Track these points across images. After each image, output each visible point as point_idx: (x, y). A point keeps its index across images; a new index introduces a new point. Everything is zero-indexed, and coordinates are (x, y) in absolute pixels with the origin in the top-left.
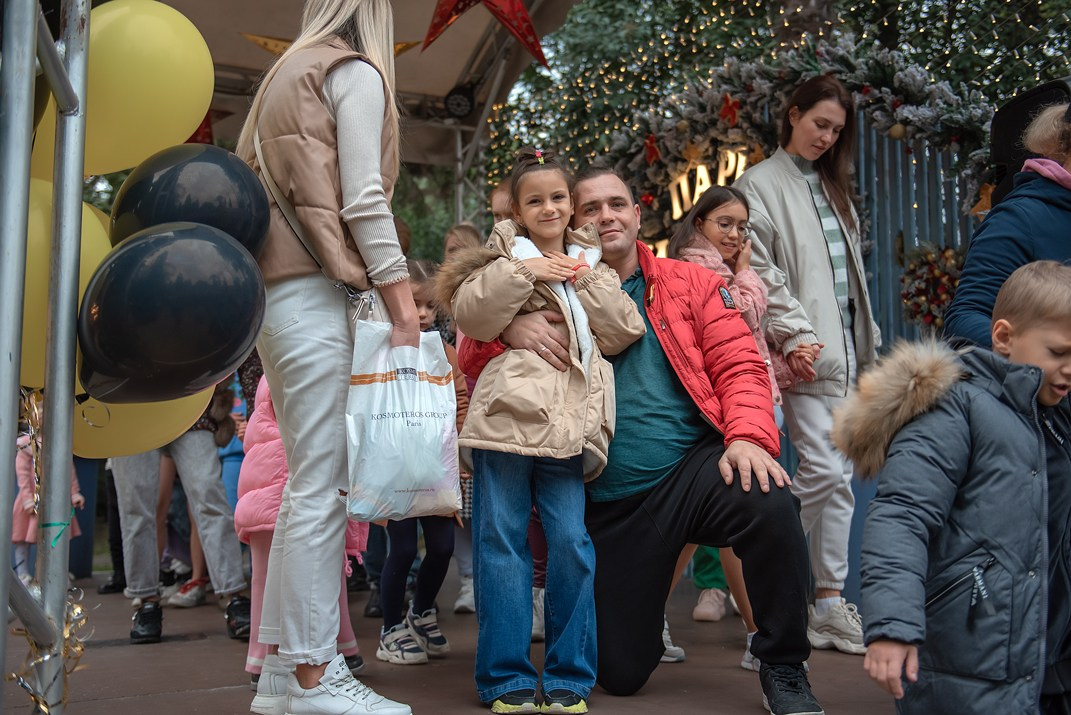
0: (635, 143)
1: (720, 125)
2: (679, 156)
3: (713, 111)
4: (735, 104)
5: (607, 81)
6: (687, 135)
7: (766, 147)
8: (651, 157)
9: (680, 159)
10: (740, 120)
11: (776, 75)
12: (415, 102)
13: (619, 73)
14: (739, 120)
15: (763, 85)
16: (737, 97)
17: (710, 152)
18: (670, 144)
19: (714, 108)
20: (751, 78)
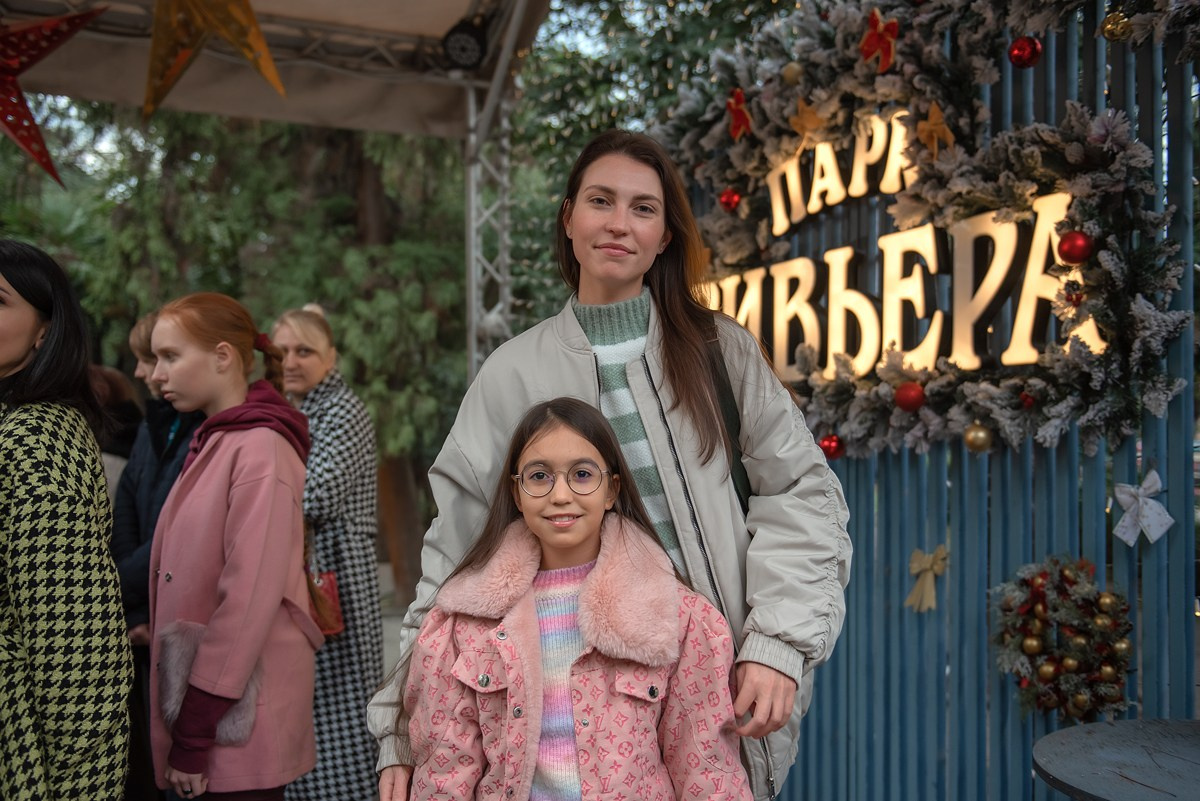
0: (712, 105)
1: (860, 69)
2: (779, 122)
3: (846, 46)
4: (889, 28)
6: (799, 88)
7: (950, 110)
8: (737, 128)
9: (785, 132)
10: (899, 59)
12: (408, 46)
14: (897, 59)
16: (894, 16)
17: (841, 118)
18: (770, 105)
19: (849, 39)
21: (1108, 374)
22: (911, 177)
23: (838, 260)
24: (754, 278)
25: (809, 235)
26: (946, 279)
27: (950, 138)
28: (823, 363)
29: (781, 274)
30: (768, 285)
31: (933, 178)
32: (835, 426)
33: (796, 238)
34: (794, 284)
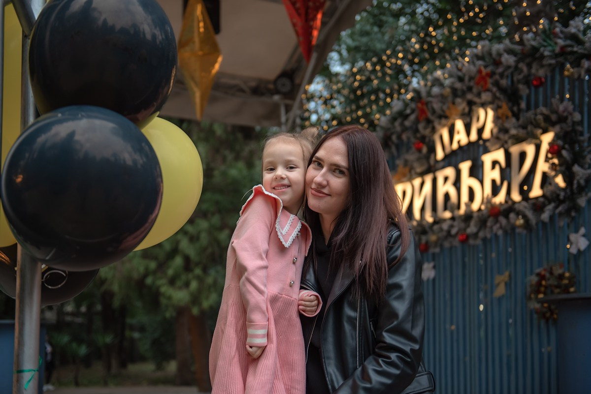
0: (409, 107)
1: (475, 90)
2: (441, 113)
3: (469, 81)
4: (487, 75)
5: (388, 64)
6: (450, 99)
7: (510, 104)
8: (422, 116)
9: (443, 116)
11: (519, 52)
13: (397, 58)
14: (490, 86)
15: (509, 60)
16: (489, 70)
17: (467, 110)
18: (437, 106)
19: (471, 78)
20: (500, 55)
21: (566, 193)
22: (495, 131)
23: (465, 166)
24: (428, 179)
25: (453, 158)
26: (508, 170)
27: (510, 114)
28: (459, 207)
29: (440, 176)
30: (434, 182)
31: (503, 130)
32: (465, 230)
33: (446, 161)
34: (446, 179)
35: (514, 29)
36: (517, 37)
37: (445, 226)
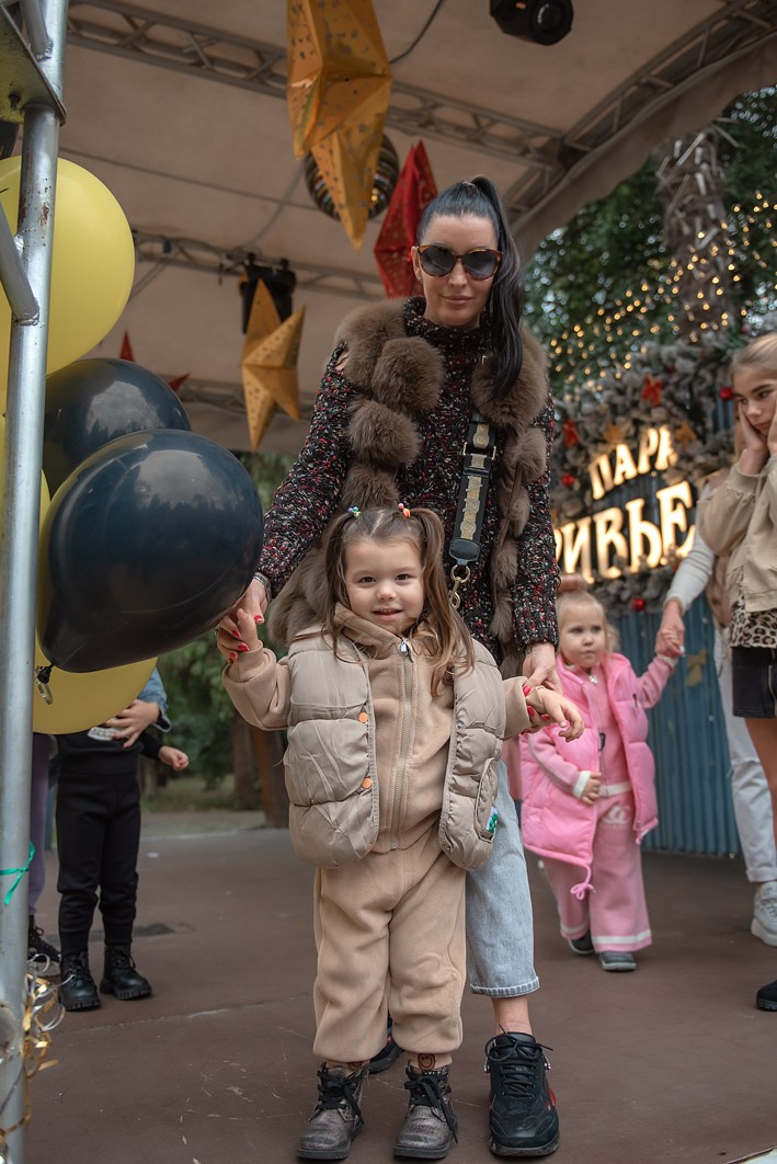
1: (642, 405)
2: (597, 436)
3: (634, 394)
4: (658, 385)
6: (608, 417)
7: (692, 424)
8: (569, 441)
9: (600, 440)
10: (664, 399)
11: (697, 355)
14: (662, 399)
15: (685, 366)
16: (659, 378)
17: (632, 431)
18: (590, 427)
19: (635, 391)
20: (673, 360)
22: (674, 459)
23: (635, 507)
24: (584, 525)
25: (616, 496)
27: (694, 436)
28: (629, 562)
29: (601, 520)
30: (593, 527)
31: (685, 457)
32: (640, 593)
33: (607, 500)
34: (609, 524)
35: (688, 327)
36: (693, 337)
37: (612, 589)
